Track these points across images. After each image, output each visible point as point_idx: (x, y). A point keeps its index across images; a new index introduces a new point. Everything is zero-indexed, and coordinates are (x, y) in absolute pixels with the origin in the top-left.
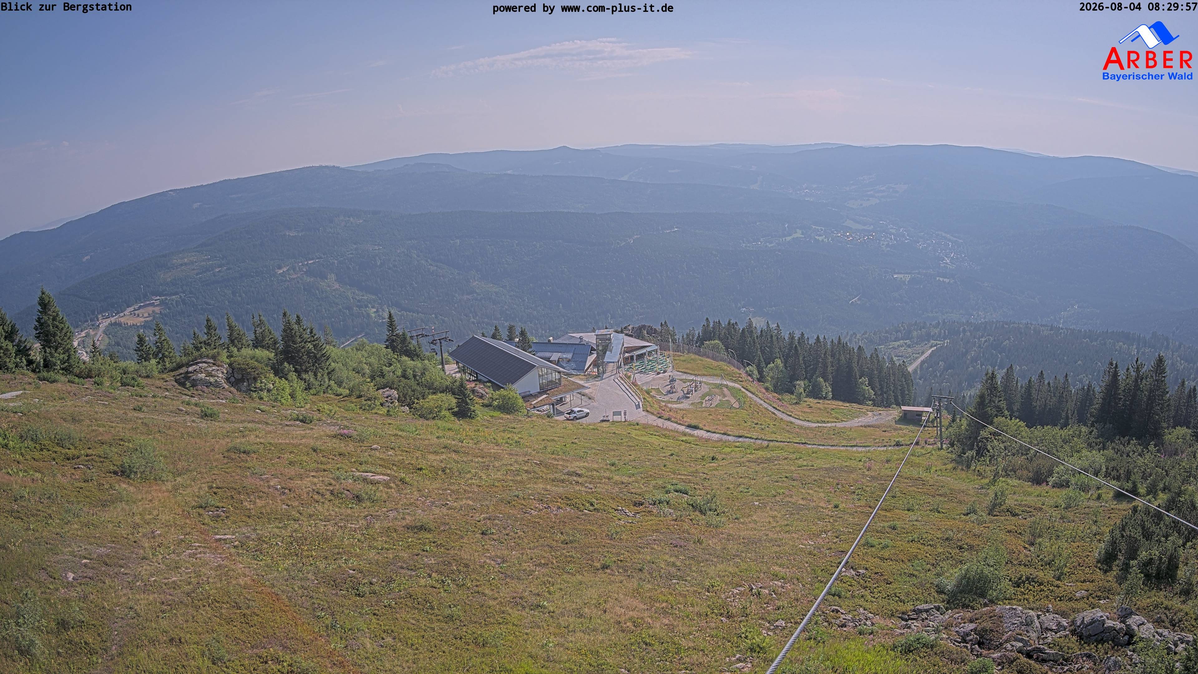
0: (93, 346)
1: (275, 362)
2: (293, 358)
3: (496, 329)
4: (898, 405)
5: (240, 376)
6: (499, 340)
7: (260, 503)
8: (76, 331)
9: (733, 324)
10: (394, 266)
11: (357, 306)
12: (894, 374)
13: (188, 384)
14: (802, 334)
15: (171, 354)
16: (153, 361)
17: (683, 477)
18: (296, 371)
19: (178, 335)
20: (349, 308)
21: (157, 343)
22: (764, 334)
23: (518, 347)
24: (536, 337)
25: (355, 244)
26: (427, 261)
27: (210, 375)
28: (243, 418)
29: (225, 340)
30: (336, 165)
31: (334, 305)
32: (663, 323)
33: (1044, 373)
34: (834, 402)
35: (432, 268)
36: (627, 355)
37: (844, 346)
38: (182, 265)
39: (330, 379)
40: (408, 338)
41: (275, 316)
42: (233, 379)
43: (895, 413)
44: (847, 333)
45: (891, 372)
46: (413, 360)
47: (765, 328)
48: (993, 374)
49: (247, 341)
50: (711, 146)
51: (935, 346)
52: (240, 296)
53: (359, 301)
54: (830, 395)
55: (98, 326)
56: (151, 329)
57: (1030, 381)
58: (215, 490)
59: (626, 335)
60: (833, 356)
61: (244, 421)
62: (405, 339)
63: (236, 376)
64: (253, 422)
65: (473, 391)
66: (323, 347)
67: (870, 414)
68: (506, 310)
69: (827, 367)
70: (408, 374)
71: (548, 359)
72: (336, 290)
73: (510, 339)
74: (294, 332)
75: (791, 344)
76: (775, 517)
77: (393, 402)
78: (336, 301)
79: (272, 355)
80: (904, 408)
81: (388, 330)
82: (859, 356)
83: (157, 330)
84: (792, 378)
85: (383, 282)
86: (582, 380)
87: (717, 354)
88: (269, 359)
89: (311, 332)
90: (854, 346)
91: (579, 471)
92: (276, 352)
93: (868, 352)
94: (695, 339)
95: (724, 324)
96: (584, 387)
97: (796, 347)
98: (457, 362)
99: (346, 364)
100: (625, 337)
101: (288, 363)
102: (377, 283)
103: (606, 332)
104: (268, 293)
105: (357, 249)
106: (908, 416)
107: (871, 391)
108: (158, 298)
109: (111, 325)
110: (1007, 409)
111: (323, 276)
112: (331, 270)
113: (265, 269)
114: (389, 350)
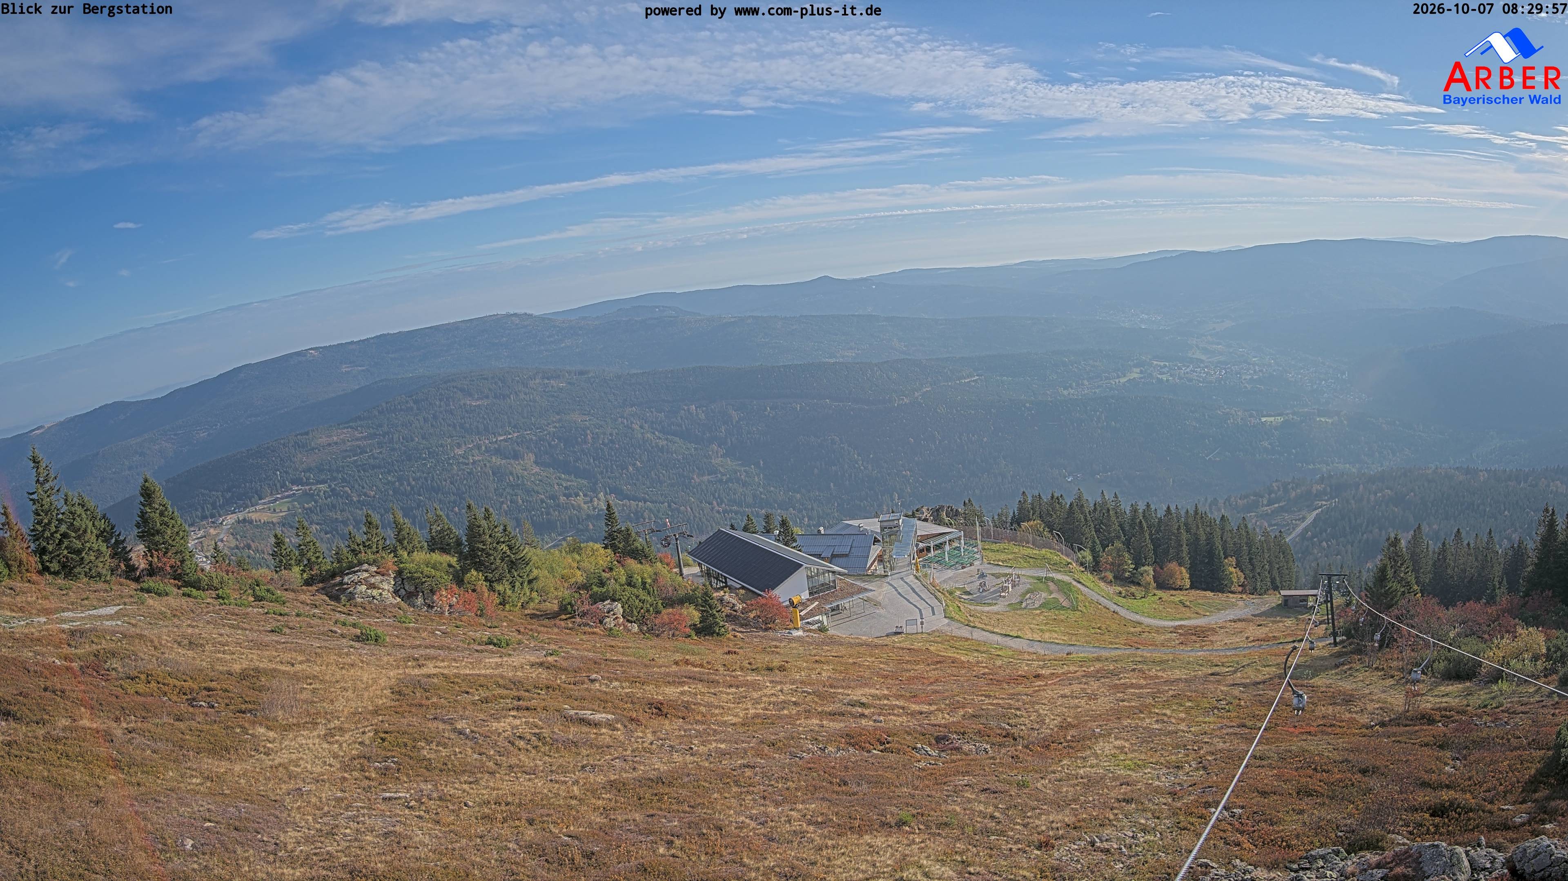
0: (215, 549)
1: (459, 568)
2: (481, 563)
3: (749, 519)
4: (1276, 588)
5: (412, 589)
6: (754, 533)
7: (444, 752)
8: (192, 529)
9: (1057, 498)
10: (612, 441)
11: (565, 495)
12: (1269, 550)
13: (343, 598)
14: (1148, 505)
15: (320, 560)
16: (296, 569)
17: (1001, 702)
18: (486, 580)
19: (328, 536)
20: (554, 497)
21: (300, 545)
22: (1099, 508)
23: (778, 541)
24: (801, 527)
25: (558, 414)
26: (654, 433)
27: (372, 586)
28: (418, 643)
29: (391, 541)
30: (529, 312)
31: (533, 493)
32: (967, 501)
33: (1461, 531)
34: (1193, 592)
35: (661, 443)
36: (921, 545)
37: (1202, 517)
38: (329, 445)
39: (532, 590)
40: (633, 535)
41: (456, 509)
42: (403, 592)
43: (1273, 599)
44: (1206, 499)
45: (1265, 545)
46: (641, 563)
47: (1099, 500)
48: (1395, 538)
49: (419, 542)
50: (1016, 264)
51: (1320, 507)
52: (409, 484)
53: (566, 488)
54: (1188, 583)
55: (221, 523)
56: (292, 527)
57: (1444, 543)
58: (383, 735)
59: (919, 519)
60: (1188, 531)
61: (420, 646)
62: (629, 535)
63: (407, 588)
64: (433, 647)
65: (721, 600)
66: (521, 548)
67: (1241, 603)
68: (761, 493)
69: (1182, 546)
70: (635, 580)
71: (819, 556)
72: (537, 474)
73: (768, 531)
74: (481, 529)
75: (1133, 519)
76: (1122, 748)
77: (616, 618)
78: (536, 488)
79: (454, 560)
80: (1283, 593)
81: (607, 525)
82: (1222, 529)
83: (301, 529)
84: (1138, 564)
85: (597, 462)
86: (864, 581)
87: (1038, 538)
88: (450, 566)
89: (505, 530)
90: (1217, 516)
91: (864, 700)
92: (460, 557)
93: (1233, 524)
94: (1009, 520)
95: (1046, 498)
96: (866, 590)
97: (1141, 522)
98: (700, 565)
99: (551, 570)
100: (918, 522)
101: (476, 570)
102: (590, 464)
103: (892, 517)
104: (445, 481)
105: (560, 421)
106: (1290, 603)
107: (1240, 573)
108: (300, 487)
109: (239, 522)
110: (1416, 583)
111: (516, 456)
112: (528, 448)
113: (441, 449)
114: (609, 551)
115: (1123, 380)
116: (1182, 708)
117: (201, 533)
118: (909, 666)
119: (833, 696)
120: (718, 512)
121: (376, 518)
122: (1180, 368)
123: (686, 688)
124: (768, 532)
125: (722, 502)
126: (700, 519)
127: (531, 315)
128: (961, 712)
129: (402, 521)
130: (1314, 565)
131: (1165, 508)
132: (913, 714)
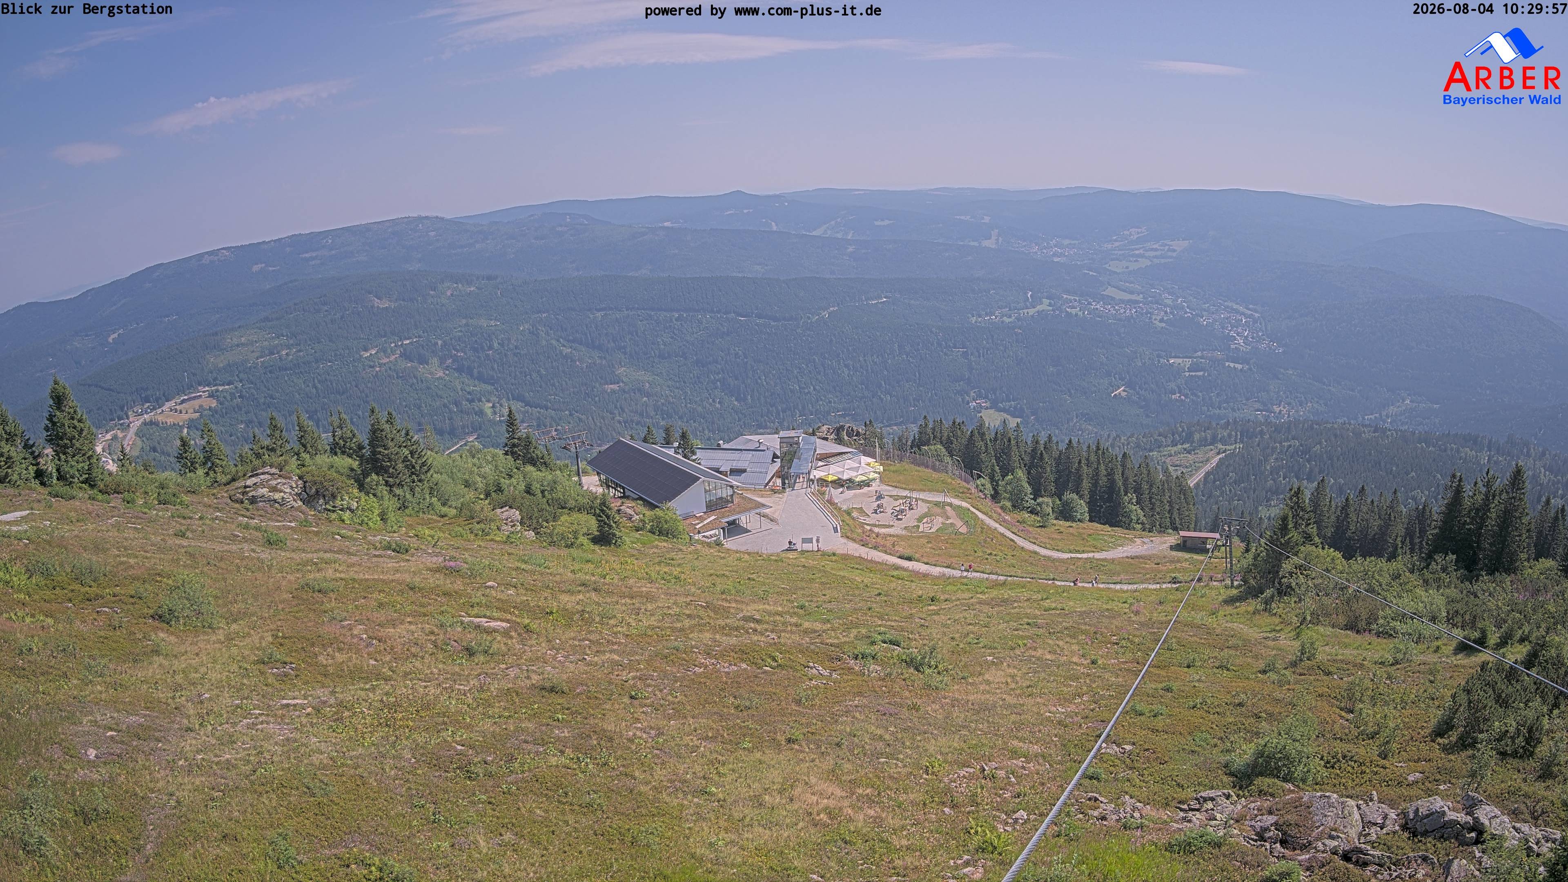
0: (122, 452)
1: (360, 472)
2: (382, 467)
3: (650, 429)
4: (1176, 529)
5: (314, 492)
6: (652, 444)
7: (340, 657)
8: (100, 432)
9: (959, 424)
10: (516, 347)
11: (467, 400)
12: (1170, 490)
14: (1050, 438)
15: (224, 463)
16: (200, 472)
17: (893, 624)
18: (386, 484)
20: (457, 403)
21: (205, 448)
22: (1000, 437)
23: (677, 453)
24: (701, 440)
25: (464, 318)
26: (559, 341)
27: (274, 489)
28: (318, 547)
29: (294, 444)
30: (440, 215)
31: (436, 398)
32: (867, 422)
33: (1365, 488)
34: (1091, 525)
35: (566, 350)
37: (1104, 453)
38: (238, 346)
39: (431, 495)
40: (534, 442)
41: (360, 413)
42: (304, 495)
43: (1171, 539)
44: (1109, 436)
45: (1166, 485)
46: (541, 471)
47: (1001, 429)
48: (1299, 489)
49: (323, 445)
50: (930, 190)
51: (1223, 452)
53: (470, 393)
54: (1086, 516)
55: (128, 425)
56: (198, 429)
57: (1348, 498)
58: (282, 641)
59: (820, 437)
60: (1089, 465)
61: (319, 550)
62: (530, 442)
63: (308, 491)
64: (331, 551)
65: (619, 511)
66: (423, 453)
67: (1139, 541)
68: (663, 404)
69: (1082, 480)
70: (534, 488)
71: (717, 471)
72: (440, 378)
73: (668, 442)
74: (384, 433)
75: (1034, 450)
76: (1013, 677)
77: (514, 525)
78: (439, 393)
79: (355, 464)
80: (1182, 533)
81: (508, 432)
82: (1123, 466)
83: (205, 431)
84: (1036, 494)
85: (501, 368)
86: (762, 497)
87: (937, 463)
88: (352, 470)
89: (407, 434)
90: (1117, 452)
91: (757, 617)
92: (361, 460)
93: (1135, 461)
94: (909, 443)
95: (947, 424)
96: (763, 505)
97: (1041, 454)
98: (598, 474)
99: (452, 476)
100: (818, 440)
101: (377, 474)
102: (494, 369)
103: (792, 433)
104: (350, 383)
105: (467, 325)
106: (1189, 544)
107: (1139, 511)
108: (207, 389)
109: (145, 423)
110: (1317, 535)
111: (423, 361)
112: (433, 352)
113: (347, 351)
114: (509, 457)
115: (1032, 311)
116: (1074, 641)
117: (109, 436)
118: (803, 584)
119: (726, 610)
120: (620, 422)
121: (281, 422)
122: (1090, 304)
123: (581, 597)
124: (667, 444)
125: (623, 411)
126: (601, 428)
127: (443, 218)
128: (854, 632)
129: (305, 423)
130: (1215, 507)
131: (1067, 441)
132: (806, 632)
